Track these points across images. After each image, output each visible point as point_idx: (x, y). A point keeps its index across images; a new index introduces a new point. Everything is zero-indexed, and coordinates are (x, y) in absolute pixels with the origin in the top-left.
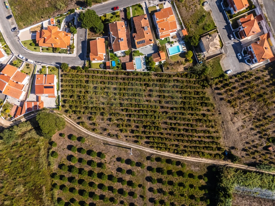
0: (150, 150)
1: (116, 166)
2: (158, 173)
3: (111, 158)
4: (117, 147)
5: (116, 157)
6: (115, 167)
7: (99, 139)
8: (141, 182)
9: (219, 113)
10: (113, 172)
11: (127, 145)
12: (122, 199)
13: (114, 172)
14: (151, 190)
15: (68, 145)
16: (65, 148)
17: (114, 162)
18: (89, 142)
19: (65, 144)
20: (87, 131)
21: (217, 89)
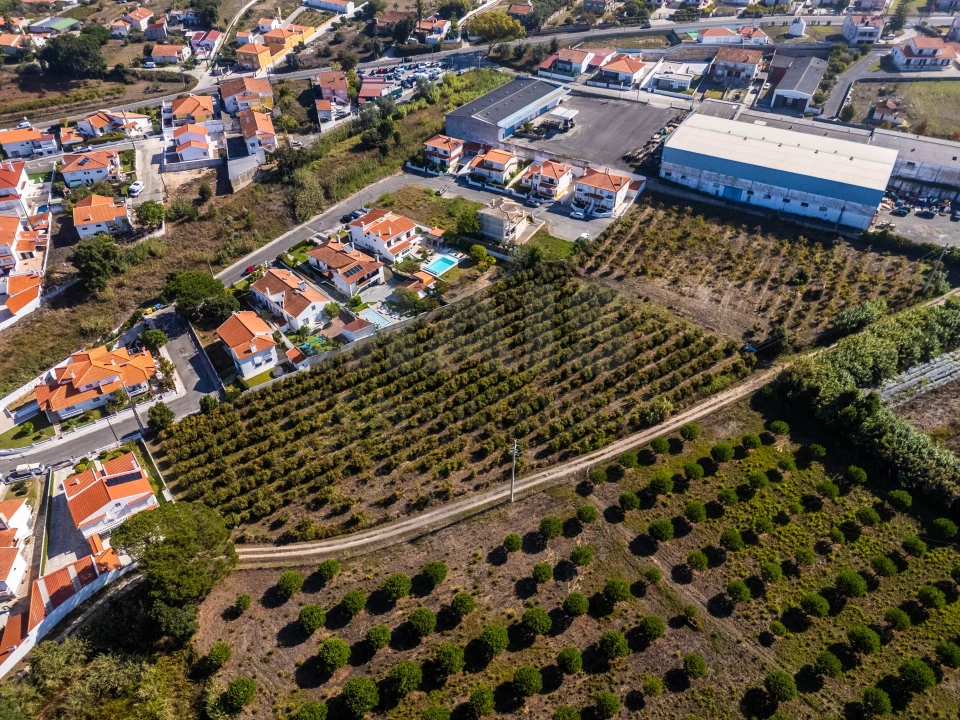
0: (570, 467)
1: (505, 583)
2: (650, 508)
3: (470, 571)
4: (464, 527)
5: (483, 553)
6: (502, 590)
7: (384, 539)
8: (628, 578)
9: (642, 300)
10: (509, 611)
11: (491, 497)
12: (624, 688)
13: (516, 609)
14: (681, 575)
15: (276, 631)
16: (269, 649)
17: (490, 574)
18: (355, 572)
19: (265, 638)
20: (326, 543)
21: (591, 270)
